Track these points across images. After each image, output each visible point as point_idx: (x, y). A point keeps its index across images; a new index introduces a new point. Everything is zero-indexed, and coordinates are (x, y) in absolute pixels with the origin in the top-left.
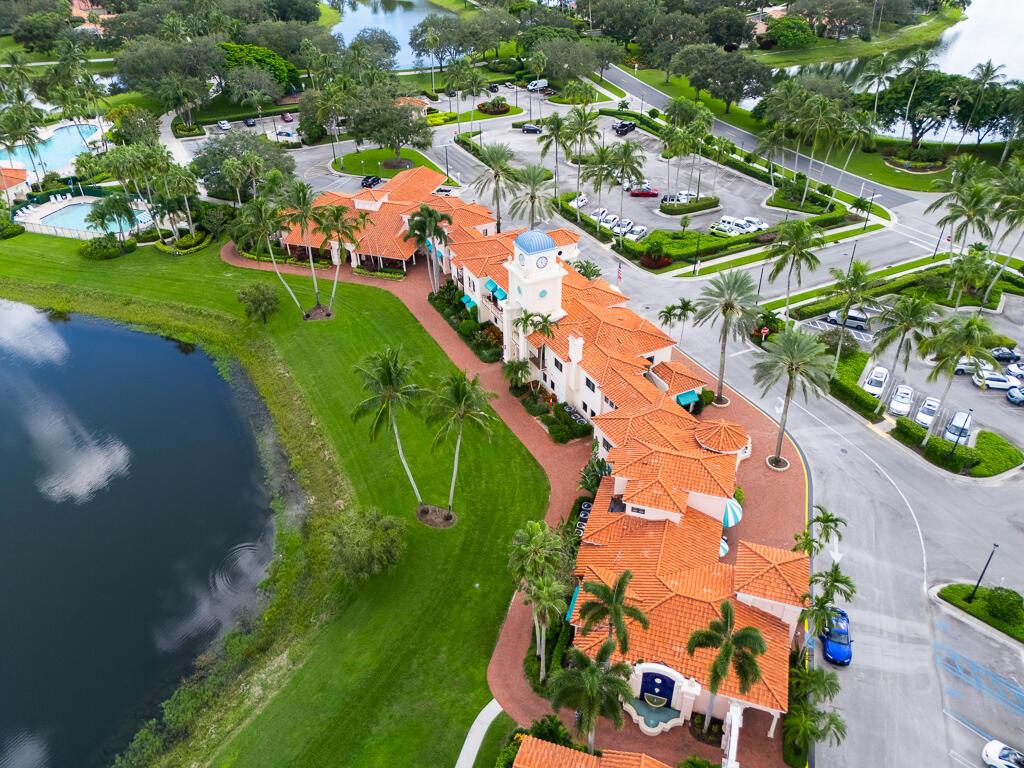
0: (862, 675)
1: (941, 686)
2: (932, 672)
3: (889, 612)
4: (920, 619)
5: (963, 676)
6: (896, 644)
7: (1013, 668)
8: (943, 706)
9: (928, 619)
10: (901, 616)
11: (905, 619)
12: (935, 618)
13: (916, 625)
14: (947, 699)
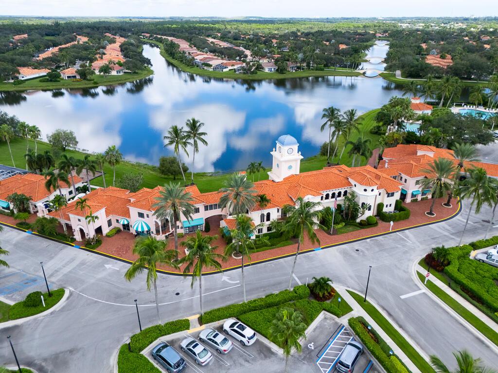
0: (53, 255)
1: (30, 274)
2: (37, 274)
3: (70, 272)
4: (59, 280)
5: (26, 281)
6: (56, 269)
7: (14, 297)
8: (23, 271)
9: (57, 283)
10: (65, 275)
11: (63, 276)
12: (55, 285)
13: (58, 278)
14: (24, 273)
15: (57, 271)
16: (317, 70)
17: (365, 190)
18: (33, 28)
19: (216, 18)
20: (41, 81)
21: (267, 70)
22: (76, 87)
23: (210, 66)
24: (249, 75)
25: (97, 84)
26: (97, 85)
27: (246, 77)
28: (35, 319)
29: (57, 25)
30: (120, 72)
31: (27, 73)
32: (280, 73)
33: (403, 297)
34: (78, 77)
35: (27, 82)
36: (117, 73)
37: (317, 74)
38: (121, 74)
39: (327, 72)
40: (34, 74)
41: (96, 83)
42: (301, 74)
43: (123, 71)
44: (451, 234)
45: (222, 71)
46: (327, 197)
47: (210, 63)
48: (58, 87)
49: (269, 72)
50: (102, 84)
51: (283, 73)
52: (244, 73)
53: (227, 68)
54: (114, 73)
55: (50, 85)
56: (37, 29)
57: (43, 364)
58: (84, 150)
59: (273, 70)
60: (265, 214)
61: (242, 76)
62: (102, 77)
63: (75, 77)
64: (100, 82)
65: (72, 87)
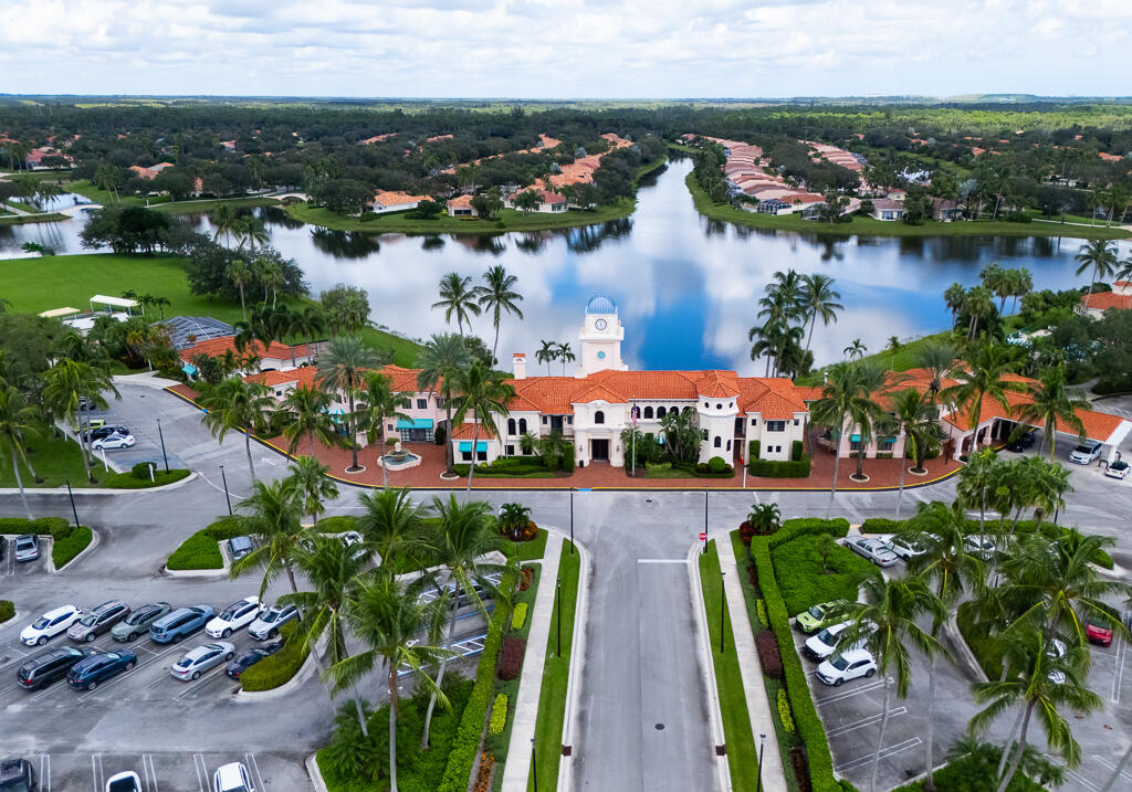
15: (201, 455)
16: (1011, 220)
17: (719, 407)
18: (472, 121)
19: (908, 98)
20: (406, 217)
21: (880, 216)
22: (468, 231)
23: (754, 201)
24: (831, 223)
25: (504, 227)
26: (503, 230)
27: (824, 228)
28: (136, 493)
29: (518, 114)
30: (559, 209)
31: (390, 202)
32: (909, 224)
33: (640, 561)
34: (475, 213)
35: (383, 218)
36: (553, 208)
37: (1006, 231)
38: (563, 210)
39: (1038, 226)
40: (400, 204)
41: (502, 226)
42: (968, 228)
43: (569, 206)
44: (858, 510)
45: (775, 213)
46: (649, 413)
47: (758, 196)
48: (436, 230)
49: (885, 220)
50: (515, 227)
51: (914, 224)
52: (821, 220)
53: (790, 207)
54: (546, 208)
55: (420, 225)
56: (478, 123)
57: (111, 531)
58: (383, 327)
59: (895, 215)
60: (517, 421)
61: (815, 225)
62: (519, 214)
63: (468, 212)
64: (509, 225)
65: (461, 231)
